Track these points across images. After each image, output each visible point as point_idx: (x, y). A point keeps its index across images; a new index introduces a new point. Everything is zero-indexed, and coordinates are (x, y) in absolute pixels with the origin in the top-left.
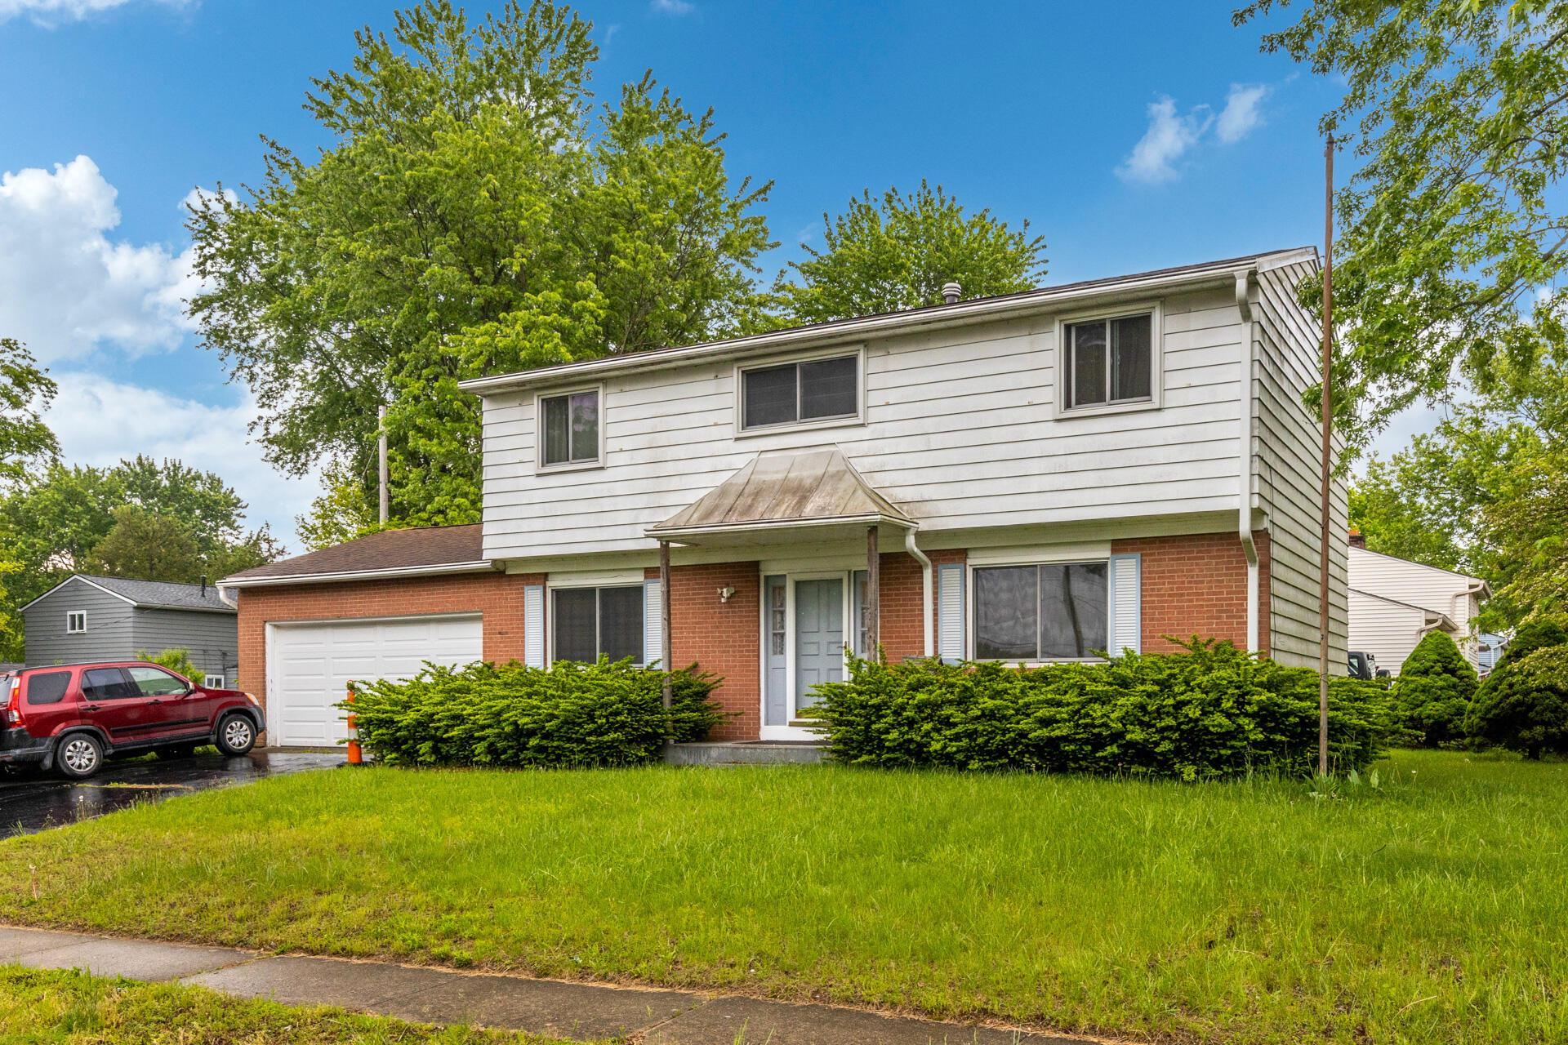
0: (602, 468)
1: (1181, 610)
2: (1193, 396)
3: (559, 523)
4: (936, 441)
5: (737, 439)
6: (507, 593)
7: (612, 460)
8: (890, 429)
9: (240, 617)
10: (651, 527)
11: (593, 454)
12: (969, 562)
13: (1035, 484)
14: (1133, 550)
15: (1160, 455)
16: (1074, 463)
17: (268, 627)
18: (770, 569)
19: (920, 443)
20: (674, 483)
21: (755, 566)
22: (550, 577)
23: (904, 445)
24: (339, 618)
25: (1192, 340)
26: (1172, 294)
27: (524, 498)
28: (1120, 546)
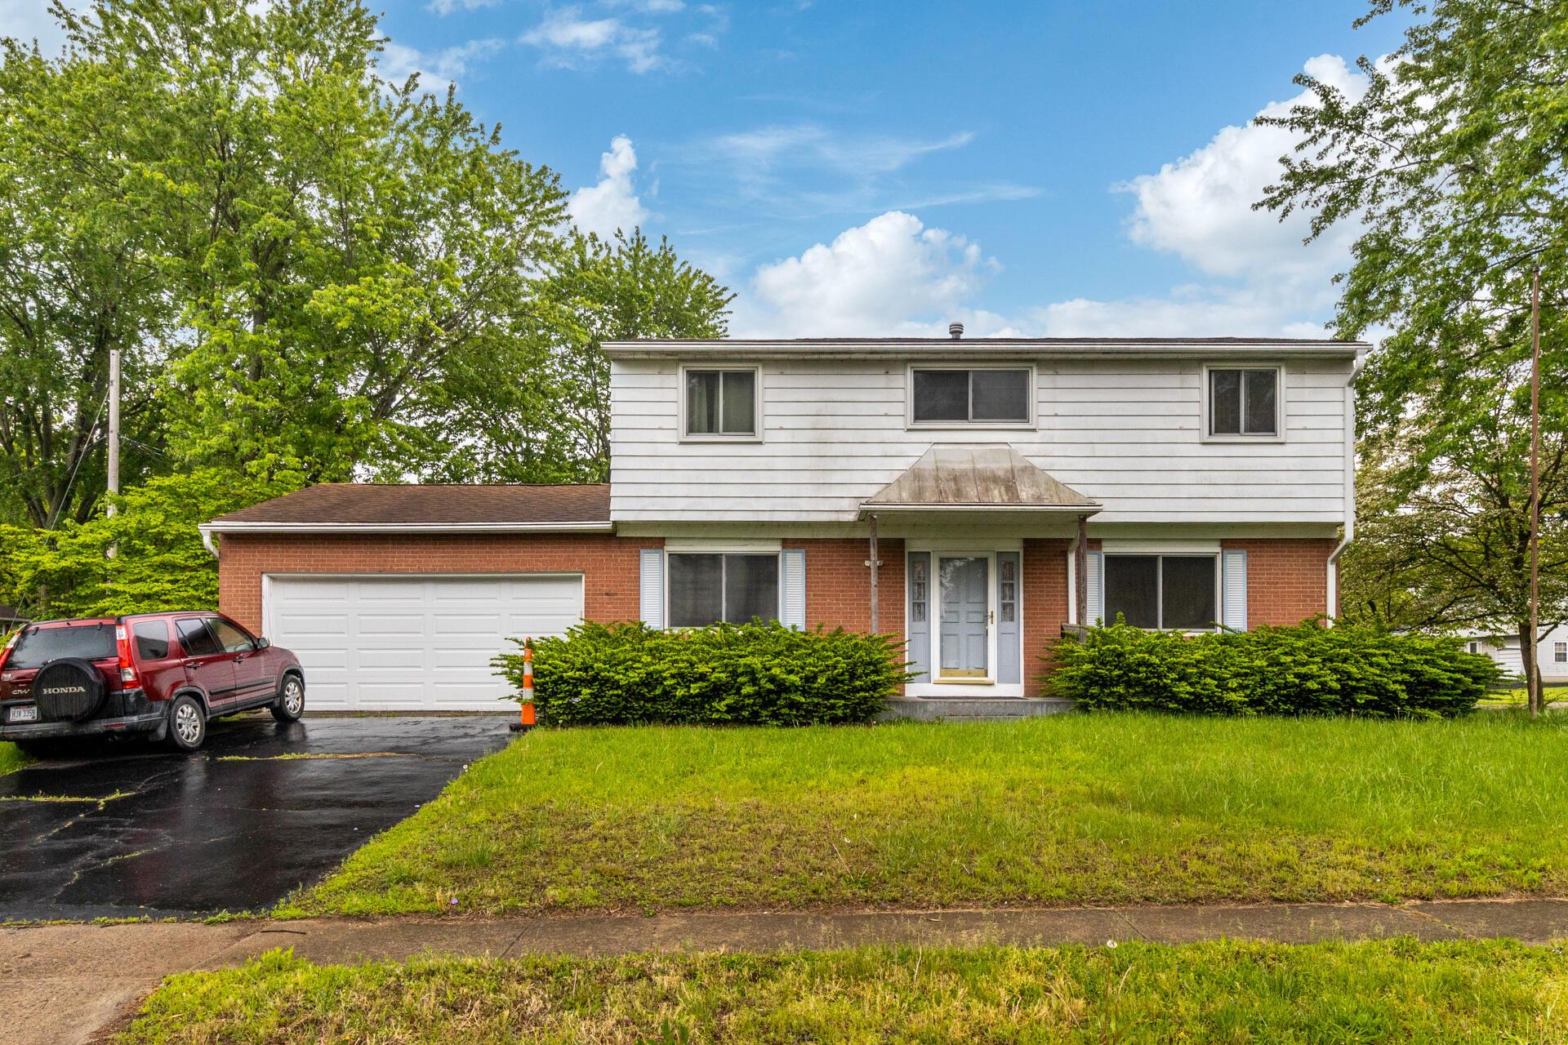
0: (760, 443)
1: (1276, 594)
2: (1307, 436)
3: (707, 490)
4: (1100, 450)
5: (909, 430)
6: (619, 556)
7: (769, 436)
8: (1058, 436)
9: (222, 566)
10: (864, 501)
11: (750, 428)
12: (1104, 550)
13: (1184, 491)
14: (1239, 548)
15: (1283, 477)
16: (1217, 477)
17: (265, 579)
18: (915, 546)
19: (1086, 450)
20: (841, 463)
21: (900, 543)
22: (667, 542)
23: (1071, 450)
24: (380, 572)
25: (1307, 395)
26: (1294, 359)
27: (666, 463)
28: (1227, 544)
